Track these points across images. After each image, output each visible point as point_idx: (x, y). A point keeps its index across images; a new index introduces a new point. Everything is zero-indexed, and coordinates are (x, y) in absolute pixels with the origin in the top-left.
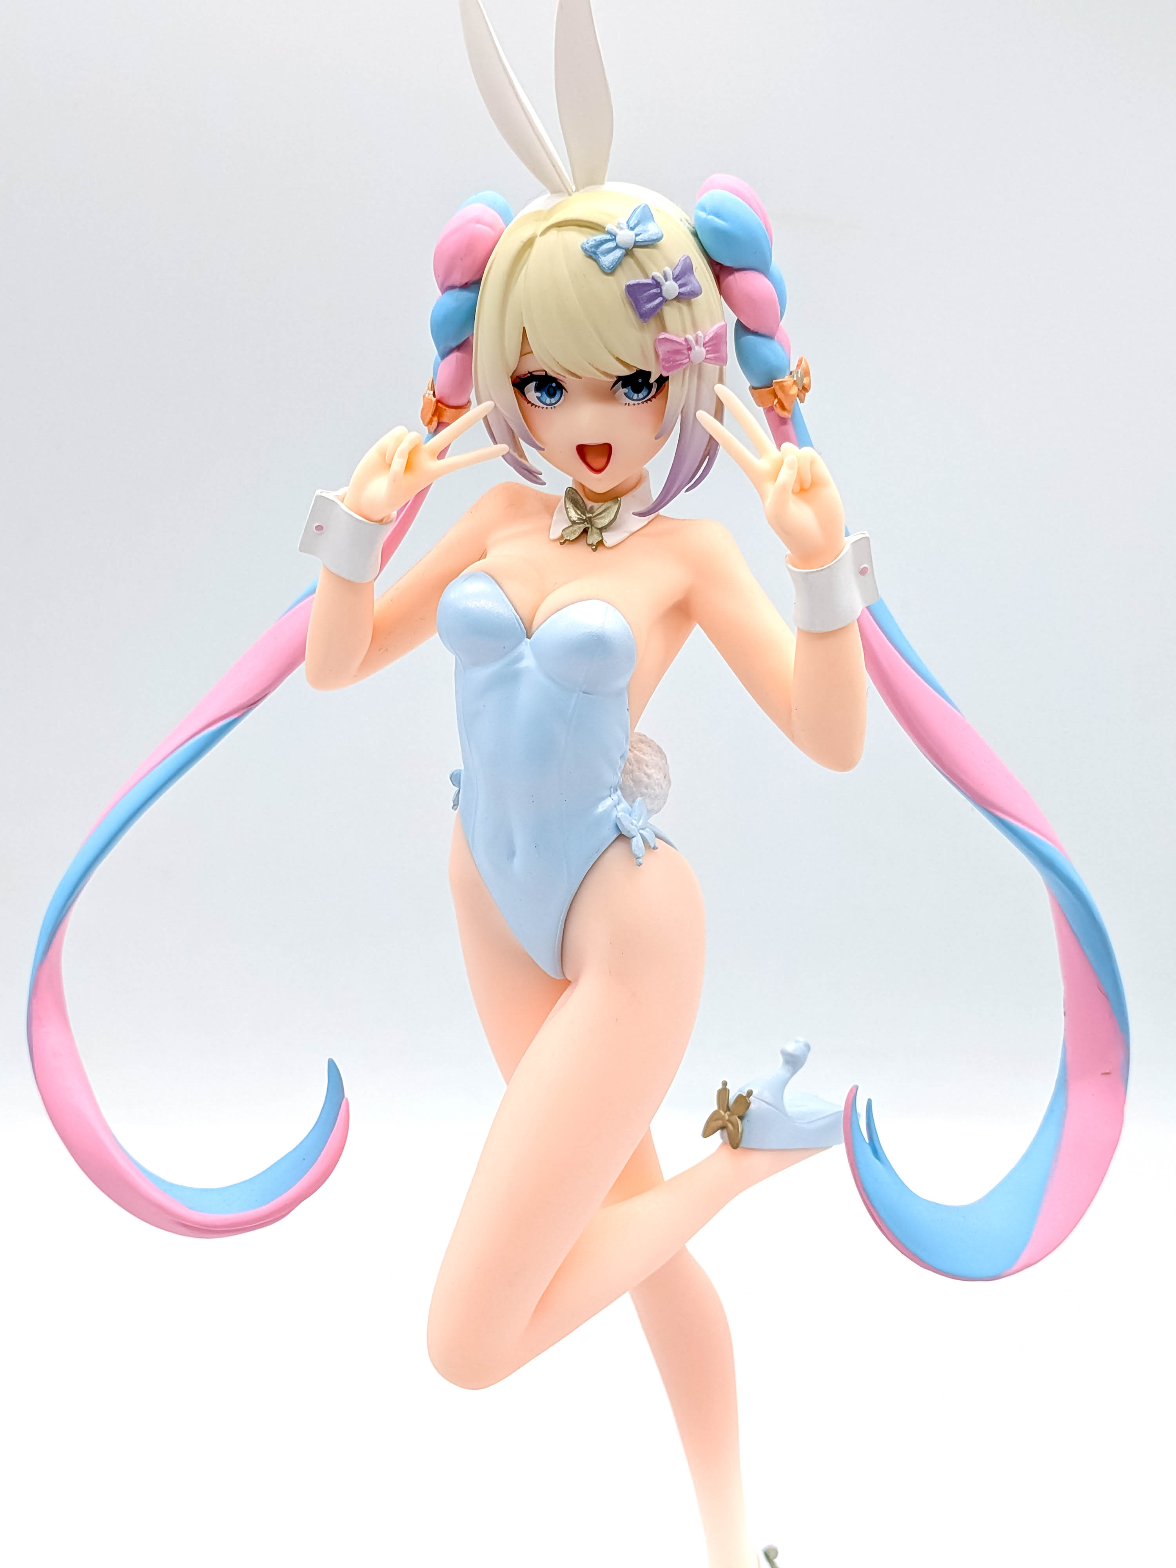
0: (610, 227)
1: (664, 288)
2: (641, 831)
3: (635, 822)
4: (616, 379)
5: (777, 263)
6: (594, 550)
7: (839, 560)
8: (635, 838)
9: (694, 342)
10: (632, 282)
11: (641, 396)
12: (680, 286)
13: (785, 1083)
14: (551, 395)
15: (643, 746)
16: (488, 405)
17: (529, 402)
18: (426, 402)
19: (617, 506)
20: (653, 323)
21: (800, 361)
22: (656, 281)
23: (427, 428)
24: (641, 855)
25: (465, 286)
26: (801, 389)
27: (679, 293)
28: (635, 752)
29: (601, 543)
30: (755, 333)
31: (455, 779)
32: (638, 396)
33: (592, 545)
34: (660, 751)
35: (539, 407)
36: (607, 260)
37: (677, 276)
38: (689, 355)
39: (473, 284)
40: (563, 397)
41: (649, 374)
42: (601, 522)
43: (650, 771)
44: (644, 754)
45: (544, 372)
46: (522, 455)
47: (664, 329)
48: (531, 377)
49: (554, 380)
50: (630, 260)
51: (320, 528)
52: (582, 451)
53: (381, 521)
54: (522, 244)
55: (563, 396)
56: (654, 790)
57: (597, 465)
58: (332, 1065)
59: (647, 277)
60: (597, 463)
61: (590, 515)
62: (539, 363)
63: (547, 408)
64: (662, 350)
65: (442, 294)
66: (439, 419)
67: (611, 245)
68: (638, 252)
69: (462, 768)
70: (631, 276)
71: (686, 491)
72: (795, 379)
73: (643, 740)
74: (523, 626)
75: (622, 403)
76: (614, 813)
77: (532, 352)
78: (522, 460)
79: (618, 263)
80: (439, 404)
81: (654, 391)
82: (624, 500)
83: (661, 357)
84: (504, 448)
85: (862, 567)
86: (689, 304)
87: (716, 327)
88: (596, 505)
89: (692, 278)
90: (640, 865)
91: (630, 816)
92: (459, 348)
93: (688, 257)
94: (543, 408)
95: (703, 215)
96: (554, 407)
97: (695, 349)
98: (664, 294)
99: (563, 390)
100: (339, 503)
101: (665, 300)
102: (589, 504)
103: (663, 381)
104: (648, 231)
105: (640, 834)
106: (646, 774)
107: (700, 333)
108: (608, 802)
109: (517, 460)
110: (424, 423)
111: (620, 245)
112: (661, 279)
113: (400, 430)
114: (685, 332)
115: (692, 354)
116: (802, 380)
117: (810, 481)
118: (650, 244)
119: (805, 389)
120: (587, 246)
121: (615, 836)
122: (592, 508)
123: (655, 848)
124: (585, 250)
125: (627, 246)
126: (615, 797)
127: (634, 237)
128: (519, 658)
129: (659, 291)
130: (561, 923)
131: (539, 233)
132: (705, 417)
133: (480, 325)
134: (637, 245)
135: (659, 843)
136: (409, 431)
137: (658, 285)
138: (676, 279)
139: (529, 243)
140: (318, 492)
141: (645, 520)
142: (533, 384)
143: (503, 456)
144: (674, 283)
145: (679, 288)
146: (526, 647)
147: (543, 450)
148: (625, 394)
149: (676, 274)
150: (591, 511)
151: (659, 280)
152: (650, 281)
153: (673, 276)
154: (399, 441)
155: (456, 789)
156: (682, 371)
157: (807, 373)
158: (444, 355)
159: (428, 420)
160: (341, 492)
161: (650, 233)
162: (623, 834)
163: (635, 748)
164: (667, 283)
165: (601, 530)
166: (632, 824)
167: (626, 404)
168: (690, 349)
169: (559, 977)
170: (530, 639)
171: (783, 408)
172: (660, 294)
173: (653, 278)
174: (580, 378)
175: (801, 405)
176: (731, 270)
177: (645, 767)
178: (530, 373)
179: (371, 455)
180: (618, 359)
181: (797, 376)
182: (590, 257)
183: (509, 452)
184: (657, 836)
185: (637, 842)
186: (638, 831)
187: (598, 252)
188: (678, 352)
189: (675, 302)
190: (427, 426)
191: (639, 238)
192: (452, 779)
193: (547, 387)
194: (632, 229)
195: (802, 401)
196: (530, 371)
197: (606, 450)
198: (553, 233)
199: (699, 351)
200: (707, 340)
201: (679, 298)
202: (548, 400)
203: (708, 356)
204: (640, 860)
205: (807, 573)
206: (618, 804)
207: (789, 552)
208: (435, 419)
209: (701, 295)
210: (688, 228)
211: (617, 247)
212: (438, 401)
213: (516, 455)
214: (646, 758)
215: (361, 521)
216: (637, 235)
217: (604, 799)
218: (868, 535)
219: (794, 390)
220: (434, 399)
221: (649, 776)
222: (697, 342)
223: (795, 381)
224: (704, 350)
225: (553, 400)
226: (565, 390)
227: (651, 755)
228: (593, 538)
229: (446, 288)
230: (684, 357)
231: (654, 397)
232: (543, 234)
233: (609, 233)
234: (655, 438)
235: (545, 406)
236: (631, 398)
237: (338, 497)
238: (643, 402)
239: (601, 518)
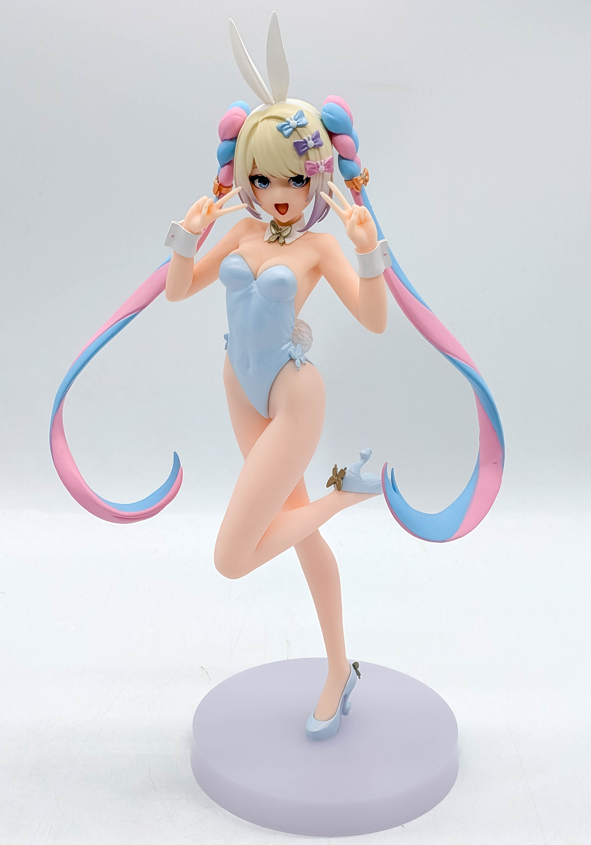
0: (288, 119)
1: (308, 143)
2: (299, 357)
3: (297, 354)
4: (290, 178)
6: (282, 246)
7: (375, 250)
8: (297, 360)
9: (320, 164)
10: (296, 141)
11: (300, 184)
12: (315, 143)
13: (361, 466)
14: (265, 184)
15: (301, 324)
16: (240, 188)
17: (256, 187)
18: (215, 185)
19: (291, 228)
20: (304, 157)
21: (365, 170)
22: (305, 141)
23: (215, 195)
24: (299, 367)
25: (231, 140)
26: (364, 181)
27: (314, 145)
28: (298, 327)
29: (284, 243)
30: (346, 159)
31: (226, 337)
33: (280, 243)
34: (308, 327)
35: (260, 188)
36: (286, 132)
37: (313, 139)
38: (318, 169)
39: (234, 139)
41: (303, 176)
42: (284, 234)
43: (304, 335)
44: (302, 328)
45: (262, 175)
46: (253, 207)
47: (308, 159)
48: (257, 177)
49: (265, 178)
50: (295, 132)
51: (173, 236)
52: (277, 206)
53: (197, 234)
54: (253, 125)
55: (269, 185)
56: (305, 342)
57: (282, 212)
58: (175, 454)
59: (302, 139)
60: (283, 211)
61: (281, 232)
62: (261, 171)
64: (308, 167)
65: (222, 142)
66: (220, 192)
67: (288, 126)
68: (299, 129)
69: (229, 332)
70: (295, 139)
71: (318, 222)
72: (362, 177)
73: (301, 322)
74: (253, 276)
75: (292, 188)
76: (289, 350)
77: (257, 167)
78: (253, 209)
79: (290, 134)
80: (220, 186)
81: (305, 183)
82: (293, 225)
83: (307, 170)
84: (246, 205)
85: (385, 253)
86: (319, 149)
87: (329, 158)
88: (283, 227)
89: (319, 139)
90: (299, 370)
91: (295, 351)
92: (228, 164)
93: (318, 131)
95: (325, 113)
96: (266, 189)
97: (320, 167)
98: (308, 146)
99: (270, 183)
100: (181, 226)
101: (309, 148)
102: (280, 227)
103: (308, 180)
104: (302, 121)
105: (299, 358)
106: (302, 336)
107: (322, 161)
108: (286, 345)
109: (251, 209)
110: (214, 193)
111: (291, 126)
112: (307, 140)
113: (205, 197)
114: (317, 160)
115: (319, 169)
116: (365, 177)
117: (364, 220)
118: (303, 126)
119: (366, 181)
120: (278, 127)
121: (289, 359)
122: (281, 228)
123: (305, 364)
124: (278, 128)
125: (294, 127)
126: (289, 344)
127: (297, 123)
128: (252, 288)
131: (260, 121)
132: (324, 195)
133: (237, 156)
134: (298, 126)
135: (306, 362)
136: (209, 198)
137: (306, 142)
138: (313, 140)
139: (256, 124)
140: (172, 222)
141: (302, 233)
142: (258, 180)
143: (246, 208)
144: (312, 141)
146: (254, 284)
147: (262, 205)
148: (294, 184)
149: (313, 138)
150: (281, 230)
151: (306, 140)
152: (303, 141)
153: (312, 138)
154: (205, 202)
155: (226, 341)
156: (316, 176)
157: (367, 174)
158: (222, 166)
159: (215, 193)
160: (181, 222)
161: (303, 121)
162: (292, 359)
163: (298, 326)
164: (310, 141)
165: (284, 237)
166: (296, 354)
167: (294, 188)
168: (318, 167)
169: (267, 417)
170: (256, 280)
171: (357, 189)
172: (307, 146)
173: (304, 140)
174: (276, 178)
175: (365, 187)
176: (336, 135)
177: (302, 333)
179: (194, 206)
180: (290, 171)
181: (363, 176)
182: (279, 131)
183: (248, 207)
184: (306, 360)
185: (298, 361)
186: (298, 357)
187: (283, 129)
188: (314, 168)
189: (313, 149)
190: (215, 194)
191: (298, 124)
193: (263, 181)
194: (296, 120)
195: (366, 185)
196: (256, 175)
197: (286, 206)
198: (265, 121)
199: (322, 168)
200: (325, 163)
201: (315, 147)
202: (263, 186)
203: (326, 170)
204: (299, 369)
205: (363, 255)
206: (290, 346)
207: (356, 247)
208: (219, 192)
209: (323, 145)
210: (319, 118)
211: (290, 127)
212: (220, 185)
213: (251, 207)
214: (302, 329)
215: (189, 233)
216: (298, 123)
217: (285, 344)
218: (387, 241)
219: (362, 182)
220: (218, 184)
221: (303, 337)
222: (321, 164)
223: (362, 178)
224: (324, 167)
225: (265, 186)
226: (270, 182)
227: (305, 328)
228: (281, 241)
229: (223, 140)
230: (316, 170)
231: (305, 185)
232: (262, 121)
233: (287, 122)
234: (306, 201)
235: (262, 188)
236: (296, 186)
237: (180, 224)
238: (300, 187)
239: (284, 233)
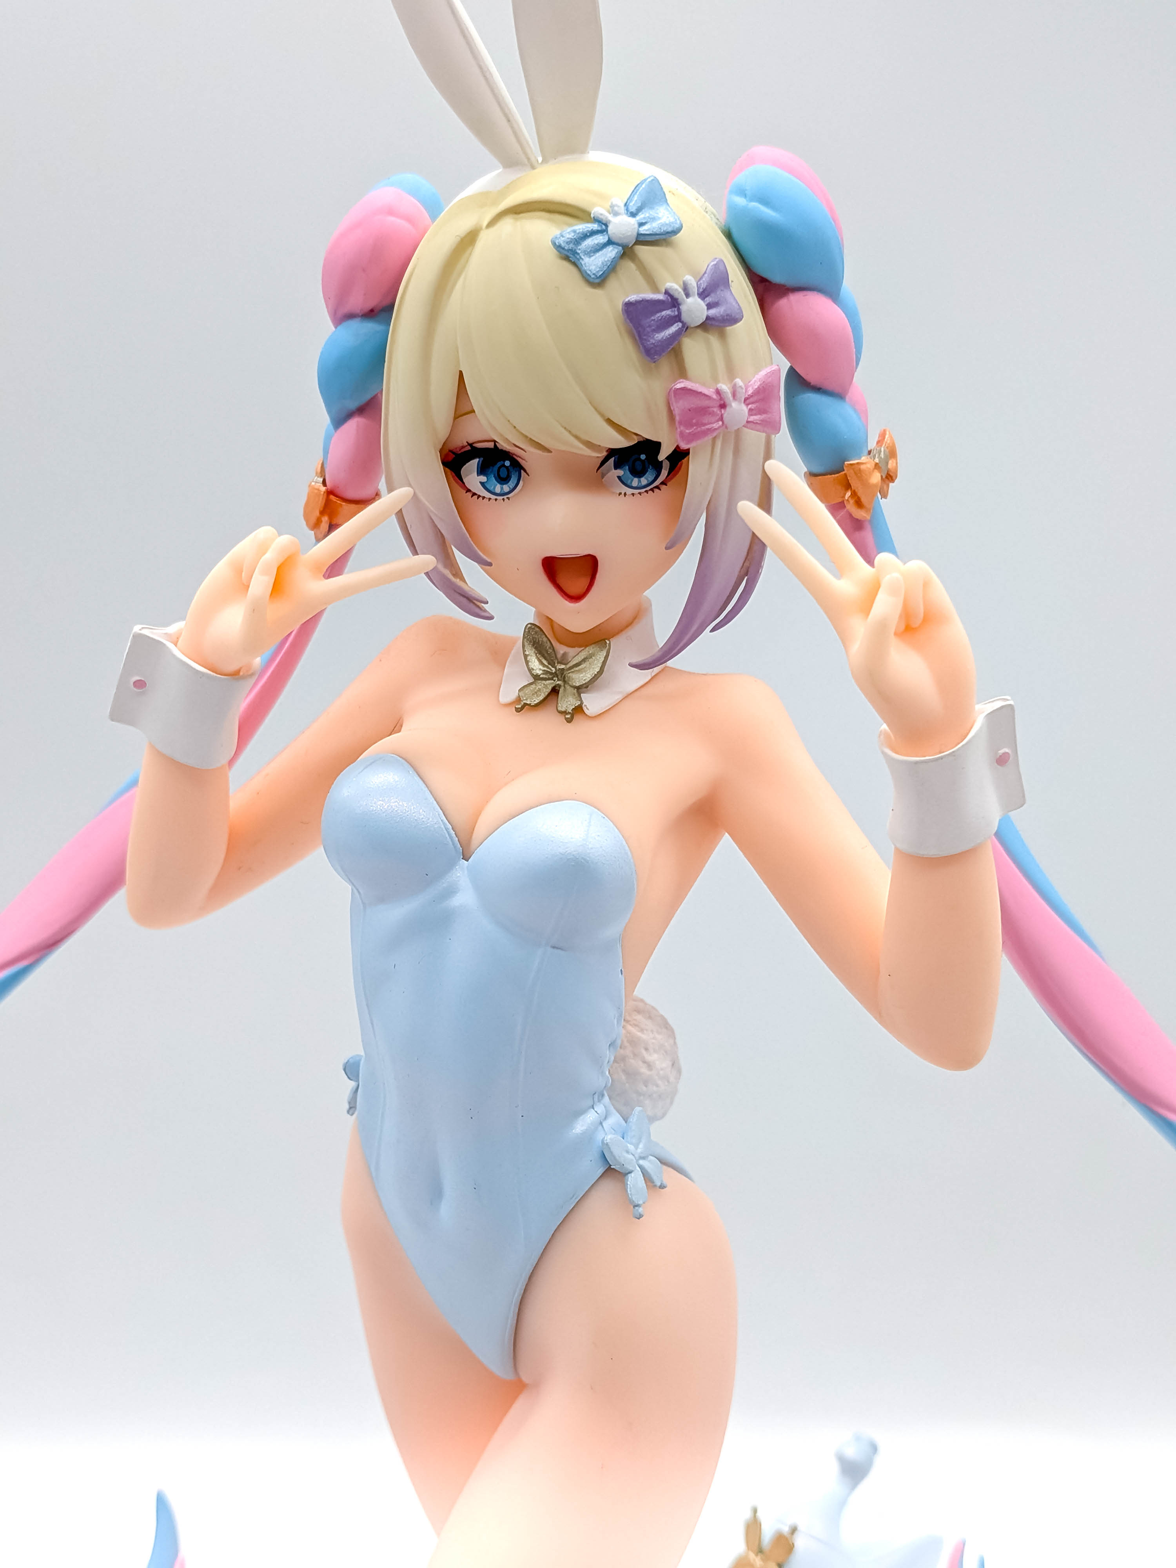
0: (599, 210)
1: (683, 308)
2: (641, 1162)
3: (631, 1147)
4: (605, 454)
5: (850, 285)
6: (569, 721)
7: (966, 744)
8: (633, 1174)
9: (730, 395)
10: (633, 298)
11: (644, 481)
12: (710, 306)
13: (843, 1503)
14: (503, 480)
15: (639, 1017)
16: (402, 493)
17: (468, 491)
19: (604, 653)
20: (665, 365)
21: (883, 435)
22: (671, 296)
23: (313, 532)
24: (641, 1202)
25: (371, 314)
26: (884, 477)
27: (708, 318)
28: (629, 1028)
29: (579, 709)
30: (817, 389)
31: (351, 1070)
32: (639, 481)
33: (564, 713)
34: (665, 1025)
35: (484, 498)
36: (594, 263)
37: (704, 290)
38: (722, 415)
39: (383, 309)
40: (521, 482)
41: (658, 445)
42: (580, 678)
43: (653, 1057)
44: (642, 1030)
45: (493, 443)
46: (458, 574)
47: (682, 372)
48: (472, 452)
49: (506, 455)
50: (629, 266)
51: (140, 684)
52: (551, 566)
53: (235, 675)
54: (459, 239)
56: (657, 1086)
57: (575, 587)
59: (655, 289)
60: (576, 585)
61: (563, 666)
62: (485, 427)
63: (496, 500)
64: (679, 407)
65: (336, 328)
66: (331, 519)
67: (601, 239)
68: (643, 251)
69: (363, 1053)
70: (631, 288)
71: (713, 630)
72: (877, 460)
73: (644, 1010)
74: (456, 841)
75: (613, 493)
76: (600, 1136)
77: (473, 411)
78: (458, 581)
79: (611, 269)
80: (332, 497)
81: (664, 473)
82: (615, 644)
83: (677, 418)
84: (428, 560)
85: (1001, 752)
86: (722, 336)
87: (763, 373)
88: (571, 651)
89: (726, 294)
90: (640, 1217)
91: (623, 1139)
92: (361, 410)
93: (722, 261)
94: (490, 499)
95: (740, 201)
96: (508, 498)
97: (731, 406)
98: (684, 317)
99: (522, 471)
100: (171, 646)
101: (685, 328)
102: (561, 649)
103: (679, 456)
104: (659, 218)
105: (640, 1167)
106: (644, 1062)
107: (739, 382)
108: (590, 1117)
109: (449, 580)
110: (307, 524)
111: (614, 239)
112: (679, 293)
113: (265, 532)
114: (716, 380)
115: (727, 414)
116: (887, 463)
117: (922, 615)
118: (662, 239)
119: (890, 477)
120: (561, 241)
121: (601, 1171)
122: (565, 655)
123: (662, 1187)
124: (558, 247)
125: (625, 241)
126: (600, 1108)
127: (636, 226)
128: (451, 891)
129: (676, 313)
130: (514, 1309)
131: (485, 224)
133: (392, 374)
134: (642, 240)
135: (668, 1176)
136: (280, 534)
137: (673, 302)
138: (703, 295)
139: (469, 239)
140: (137, 629)
141: (648, 674)
142: (475, 462)
143: (427, 574)
144: (699, 300)
145: (708, 309)
146: (461, 873)
147: (490, 564)
148: (619, 478)
149: (703, 286)
150: (564, 660)
151: (676, 295)
152: (661, 297)
153: (698, 288)
154: (262, 549)
155: (352, 1084)
156: (710, 442)
157: (892, 453)
158: (339, 421)
159: (313, 520)
160: (173, 629)
161: (662, 221)
162: (613, 1168)
164: (690, 300)
165: (580, 689)
166: (628, 1152)
167: (620, 494)
168: (723, 406)
169: (509, 1376)
170: (467, 861)
171: (859, 504)
172: (678, 318)
173: (667, 292)
174: (549, 451)
175: (883, 501)
176: (784, 290)
177: (644, 1052)
178: (471, 445)
179: (221, 569)
180: (610, 422)
181: (879, 457)
182: (567, 258)
183: (435, 569)
184: (663, 1162)
185: (635, 1181)
186: (637, 1161)
187: (579, 249)
188: (703, 411)
189: (699, 331)
190: (312, 529)
191: (644, 230)
192: (347, 1070)
193: (496, 468)
194: (633, 215)
195: (884, 495)
196: (470, 442)
197: (589, 565)
198: (507, 225)
199: (738, 410)
200: (750, 392)
201: (708, 325)
202: (498, 489)
203: (752, 418)
204: (640, 1210)
205: (916, 763)
206: (605, 1118)
207: (885, 727)
208: (325, 519)
209: (737, 324)
210: (716, 223)
211: (610, 242)
212: (330, 493)
213: (447, 573)
214: (644, 1036)
215: (203, 674)
216: (641, 224)
217: (583, 1112)
218: (1011, 702)
219: (876, 478)
220: (323, 489)
221: (649, 1066)
222: (734, 395)
223: (876, 464)
224: (745, 409)
225: (506, 488)
226: (525, 471)
227: (652, 1031)
228: (567, 702)
229: (341, 317)
230: (713, 419)
231: (664, 483)
232: (491, 223)
233: (596, 220)
234: (667, 548)
235: (493, 497)
236: (629, 485)
237: (168, 636)
238: (646, 491)
239: (579, 671)
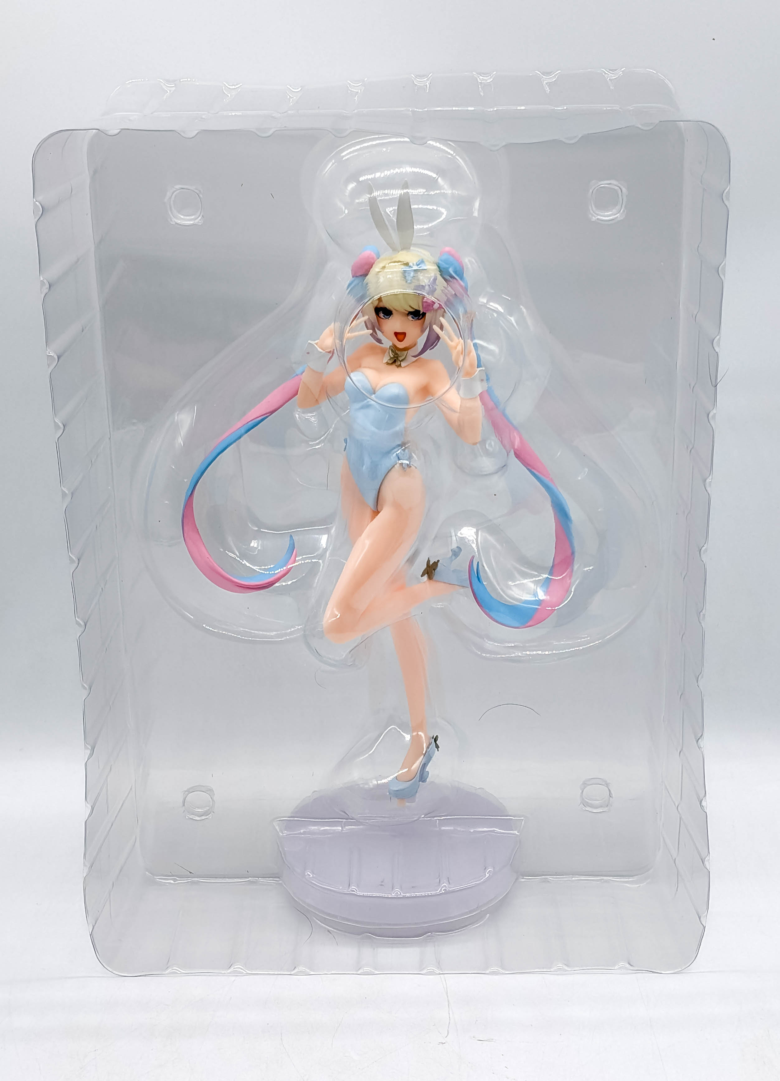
0: (410, 264)
3: (405, 457)
4: (409, 312)
6: (398, 367)
7: (475, 376)
11: (416, 318)
13: (452, 561)
14: (387, 315)
16: (366, 318)
17: (380, 317)
19: (406, 353)
24: (406, 468)
25: (361, 276)
29: (400, 365)
33: (397, 365)
39: (365, 275)
41: (420, 311)
42: (401, 359)
45: (386, 308)
46: (376, 333)
48: (381, 309)
49: (389, 310)
51: (308, 353)
52: (396, 334)
55: (391, 316)
58: (291, 537)
60: (401, 338)
61: (397, 356)
62: (386, 304)
63: (386, 319)
64: (424, 304)
65: (353, 277)
69: (348, 437)
71: (430, 350)
74: (372, 390)
75: (410, 320)
77: (382, 301)
78: (376, 336)
81: (421, 317)
82: (409, 351)
83: (424, 307)
84: (371, 331)
85: (482, 379)
88: (399, 352)
89: (437, 282)
90: (405, 471)
94: (384, 319)
96: (388, 319)
99: (392, 314)
100: (315, 345)
102: (397, 352)
103: (424, 314)
109: (374, 336)
115: (434, 307)
123: (410, 467)
128: (371, 400)
131: (388, 264)
132: (436, 328)
135: (412, 465)
140: (309, 341)
141: (416, 358)
142: (382, 311)
143: (370, 334)
144: (428, 287)
146: (373, 397)
147: (383, 333)
148: (412, 317)
150: (398, 354)
153: (428, 284)
155: (345, 444)
156: (430, 312)
160: (316, 342)
162: (400, 461)
165: (400, 361)
167: (412, 320)
168: (433, 305)
169: (376, 510)
170: (374, 394)
174: (397, 311)
179: (327, 330)
183: (372, 333)
185: (405, 464)
188: (429, 305)
191: (419, 269)
192: (344, 440)
193: (386, 313)
194: (417, 265)
196: (381, 307)
197: (404, 334)
199: (436, 306)
202: (386, 317)
213: (374, 334)
215: (322, 352)
216: (419, 267)
217: (395, 448)
225: (388, 317)
228: (398, 363)
230: (431, 307)
231: (421, 319)
233: (410, 266)
234: (421, 332)
236: (414, 319)
237: (315, 343)
238: (417, 320)
239: (401, 357)
